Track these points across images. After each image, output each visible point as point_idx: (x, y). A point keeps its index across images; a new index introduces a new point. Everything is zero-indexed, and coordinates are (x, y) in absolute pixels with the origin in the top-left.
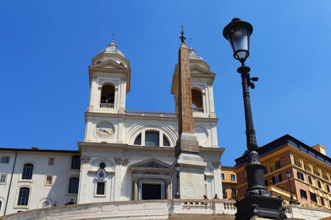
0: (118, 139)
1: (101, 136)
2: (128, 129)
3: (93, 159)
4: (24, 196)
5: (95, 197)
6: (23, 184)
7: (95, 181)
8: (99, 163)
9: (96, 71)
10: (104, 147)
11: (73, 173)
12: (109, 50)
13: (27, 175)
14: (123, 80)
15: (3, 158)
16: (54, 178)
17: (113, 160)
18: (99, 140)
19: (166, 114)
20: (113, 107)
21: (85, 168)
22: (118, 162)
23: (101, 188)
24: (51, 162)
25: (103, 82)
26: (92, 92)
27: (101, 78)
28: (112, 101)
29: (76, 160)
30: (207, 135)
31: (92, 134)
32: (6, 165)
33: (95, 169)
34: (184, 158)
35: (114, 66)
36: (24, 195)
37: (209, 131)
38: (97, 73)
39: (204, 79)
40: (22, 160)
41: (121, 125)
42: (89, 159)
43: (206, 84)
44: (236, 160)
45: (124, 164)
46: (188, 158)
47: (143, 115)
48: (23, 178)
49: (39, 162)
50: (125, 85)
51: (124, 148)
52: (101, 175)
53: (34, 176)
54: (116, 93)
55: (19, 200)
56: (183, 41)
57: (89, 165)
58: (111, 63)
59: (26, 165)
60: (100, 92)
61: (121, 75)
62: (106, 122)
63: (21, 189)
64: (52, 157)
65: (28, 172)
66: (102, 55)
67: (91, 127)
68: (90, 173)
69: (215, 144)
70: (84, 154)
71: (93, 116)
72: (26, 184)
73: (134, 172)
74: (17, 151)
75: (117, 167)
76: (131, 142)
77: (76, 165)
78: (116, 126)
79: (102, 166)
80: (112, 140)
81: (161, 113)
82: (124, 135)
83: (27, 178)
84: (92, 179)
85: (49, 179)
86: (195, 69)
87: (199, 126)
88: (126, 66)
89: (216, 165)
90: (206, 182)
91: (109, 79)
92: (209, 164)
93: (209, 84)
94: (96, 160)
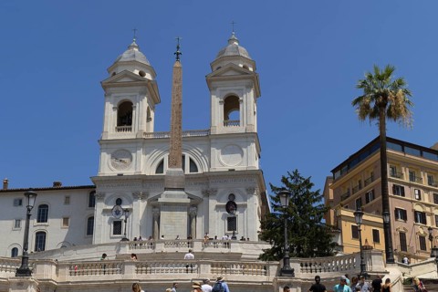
0: (136, 169)
1: (116, 167)
2: (148, 156)
3: (108, 195)
4: (41, 241)
5: (111, 238)
6: (38, 228)
7: (111, 220)
8: (115, 199)
9: (109, 87)
10: (120, 180)
11: (88, 213)
13: (43, 218)
14: (143, 94)
15: (15, 200)
17: (130, 194)
18: (114, 172)
19: (194, 132)
20: (130, 129)
21: (100, 206)
22: (136, 196)
23: (118, 228)
24: (67, 201)
25: (119, 100)
26: (106, 114)
27: (116, 95)
28: (130, 124)
29: (92, 194)
30: (242, 155)
31: (107, 168)
32: (19, 207)
33: (112, 207)
34: (167, 196)
35: (130, 77)
36: (41, 237)
37: (244, 150)
38: (111, 89)
39: (240, 81)
40: (33, 203)
41: (140, 152)
42: (104, 195)
43: (244, 88)
44: (333, 171)
45: (144, 197)
46: (171, 196)
47: (166, 136)
48: (38, 222)
49: (54, 202)
50: (145, 99)
51: (143, 180)
52: (117, 213)
53: (49, 220)
54: (134, 112)
55: (36, 246)
56: (177, 58)
58: (127, 74)
59: (40, 206)
60: (115, 113)
61: (140, 87)
62: (122, 152)
63: (37, 233)
64: (68, 195)
65: (43, 214)
66: (116, 64)
67: (105, 158)
68: (105, 212)
69: (256, 165)
70: (98, 190)
71: (107, 144)
72: (41, 227)
73: (154, 206)
74: (29, 193)
75: (135, 202)
76: (152, 172)
77: (92, 204)
78: (134, 155)
79: (119, 202)
80: (129, 171)
81: (187, 132)
82: (142, 164)
83: (43, 221)
84: (107, 218)
85: (66, 221)
86: (231, 69)
87: (233, 144)
88: (148, 76)
89: (250, 191)
90: (237, 213)
91: (125, 95)
92: (243, 190)
93: (249, 87)
94: (111, 197)
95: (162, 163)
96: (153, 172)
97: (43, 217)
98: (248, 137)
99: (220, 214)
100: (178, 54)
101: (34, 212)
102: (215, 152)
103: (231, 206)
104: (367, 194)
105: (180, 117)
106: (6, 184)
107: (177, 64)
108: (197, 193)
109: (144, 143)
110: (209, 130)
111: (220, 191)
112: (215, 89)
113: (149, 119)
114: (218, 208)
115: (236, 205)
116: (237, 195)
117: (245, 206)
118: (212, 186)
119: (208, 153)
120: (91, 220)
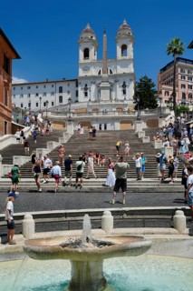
0: (91, 73)
1: (84, 73)
2: (95, 69)
7: (84, 92)
10: (86, 77)
11: (76, 89)
14: (93, 45)
15: (51, 86)
17: (90, 83)
18: (84, 75)
20: (89, 59)
21: (79, 88)
22: (92, 83)
23: (86, 94)
24: (69, 85)
25: (84, 48)
27: (83, 46)
28: (89, 57)
29: (77, 82)
30: (128, 68)
31: (81, 73)
32: (53, 88)
34: (102, 84)
35: (88, 39)
36: (61, 99)
37: (129, 66)
40: (58, 85)
41: (92, 67)
42: (81, 83)
45: (94, 83)
46: (104, 84)
48: (59, 93)
49: (64, 86)
51: (94, 77)
52: (86, 89)
53: (63, 92)
54: (89, 52)
55: (59, 101)
57: (81, 86)
59: (60, 87)
60: (83, 53)
61: (91, 43)
63: (59, 97)
64: (69, 83)
67: (80, 70)
68: (82, 89)
69: (132, 71)
70: (79, 81)
71: (81, 65)
72: (61, 94)
74: (56, 82)
75: (92, 85)
76: (97, 74)
77: (77, 86)
79: (86, 85)
80: (89, 74)
82: (93, 71)
84: (82, 91)
85: (69, 92)
87: (125, 63)
88: (94, 38)
89: (131, 81)
90: (126, 88)
91: (86, 46)
92: (128, 80)
94: (83, 84)
95: (100, 71)
97: (61, 91)
98: (130, 60)
99: (121, 88)
101: (58, 89)
102: (118, 67)
103: (124, 86)
106: (47, 80)
108: (112, 81)
109: (92, 64)
110: (116, 58)
111: (120, 80)
112: (118, 42)
113: (95, 55)
114: (120, 86)
115: (126, 85)
116: (126, 82)
117: (129, 86)
118: (118, 79)
119: (116, 68)
120: (77, 92)
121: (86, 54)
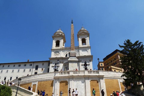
1: (55, 55)
2: (64, 53)
3: (53, 62)
7: (54, 69)
8: (55, 63)
11: (48, 67)
12: (58, 31)
14: (62, 39)
15: (30, 65)
16: (44, 69)
18: (55, 57)
20: (59, 47)
22: (60, 62)
24: (43, 64)
25: (56, 40)
26: (53, 43)
28: (59, 45)
29: (49, 63)
30: (87, 52)
31: (53, 55)
32: (31, 66)
33: (54, 65)
34: (71, 59)
37: (88, 50)
38: (55, 38)
40: (35, 65)
41: (61, 52)
43: (86, 37)
44: (103, 59)
46: (72, 59)
47: (68, 48)
49: (40, 65)
50: (63, 40)
51: (62, 58)
52: (56, 67)
53: (38, 69)
54: (60, 43)
56: (72, 23)
57: (52, 64)
58: (58, 34)
60: (55, 43)
62: (57, 51)
63: (35, 73)
66: (56, 32)
67: (53, 53)
68: (52, 67)
69: (90, 54)
70: (51, 61)
71: (53, 50)
72: (36, 71)
73: (65, 65)
74: (34, 62)
75: (60, 64)
78: (60, 52)
79: (56, 64)
80: (59, 56)
82: (62, 54)
84: (53, 68)
86: (83, 33)
87: (85, 49)
88: (63, 35)
89: (90, 61)
90: (87, 66)
91: (58, 39)
92: (88, 60)
93: (88, 36)
94: (54, 63)
95: (67, 55)
96: (65, 57)
97: (37, 69)
98: (88, 48)
99: (83, 66)
100: (72, 22)
102: (80, 51)
103: (85, 65)
104: (114, 63)
105: (74, 37)
106: (28, 61)
107: (72, 24)
109: (62, 50)
110: (79, 46)
111: (82, 61)
112: (79, 37)
113: (63, 45)
114: (82, 65)
115: (87, 64)
116: (87, 62)
117: (89, 65)
118: (80, 60)
119: (79, 52)
121: (58, 44)
